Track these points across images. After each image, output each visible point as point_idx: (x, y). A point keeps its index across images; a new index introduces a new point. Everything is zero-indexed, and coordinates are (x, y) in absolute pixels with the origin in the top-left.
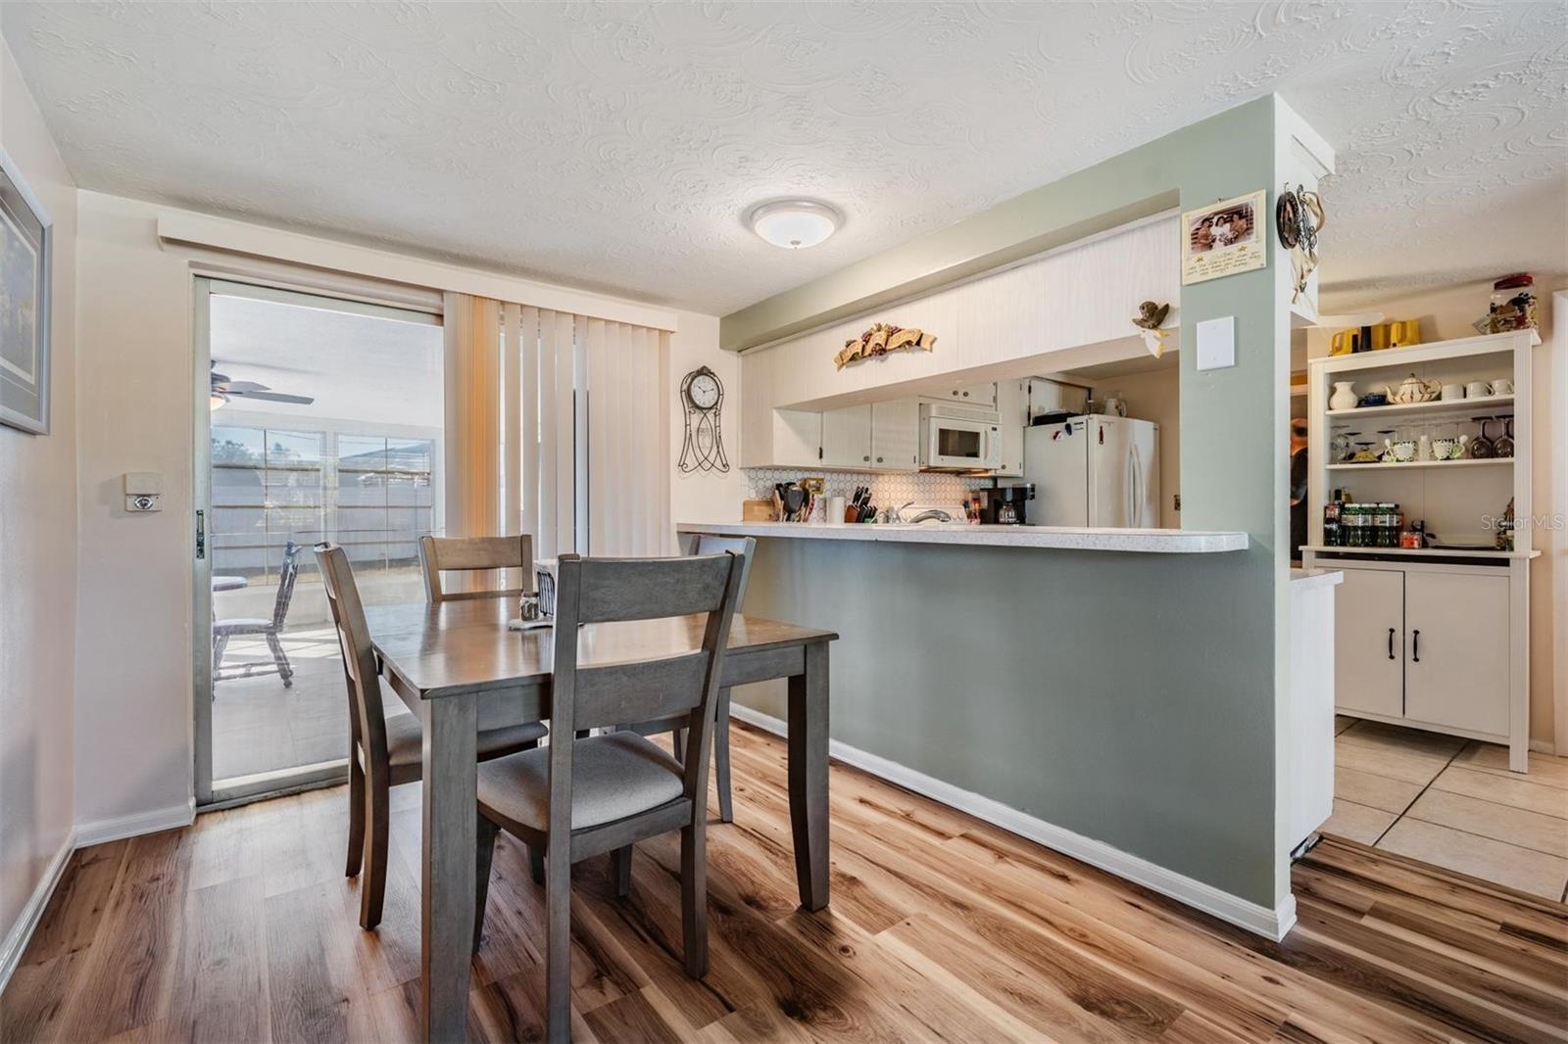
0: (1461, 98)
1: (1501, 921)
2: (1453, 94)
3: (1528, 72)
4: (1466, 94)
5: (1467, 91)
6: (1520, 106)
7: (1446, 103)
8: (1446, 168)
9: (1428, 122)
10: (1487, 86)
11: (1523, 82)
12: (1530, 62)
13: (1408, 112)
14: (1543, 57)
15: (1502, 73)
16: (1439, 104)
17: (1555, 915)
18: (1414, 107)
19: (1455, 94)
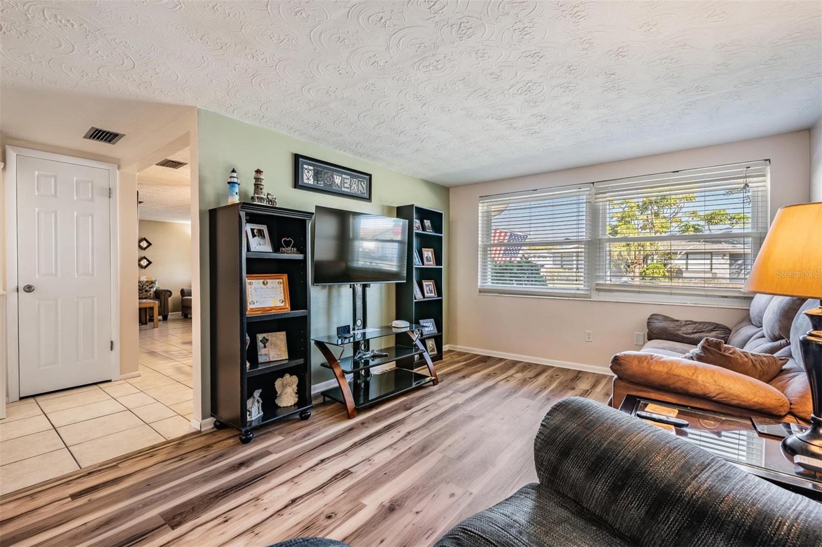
0: (57, 21)
1: (68, 495)
2: (56, 16)
3: (94, 34)
4: (61, 21)
5: (62, 20)
6: (75, 47)
7: (48, 18)
8: (11, 51)
9: (28, 20)
10: (73, 26)
11: (88, 37)
12: (99, 30)
13: (24, 6)
14: (105, 32)
15: (85, 26)
16: (44, 15)
17: (84, 476)
18: (31, 6)
19: (56, 17)
